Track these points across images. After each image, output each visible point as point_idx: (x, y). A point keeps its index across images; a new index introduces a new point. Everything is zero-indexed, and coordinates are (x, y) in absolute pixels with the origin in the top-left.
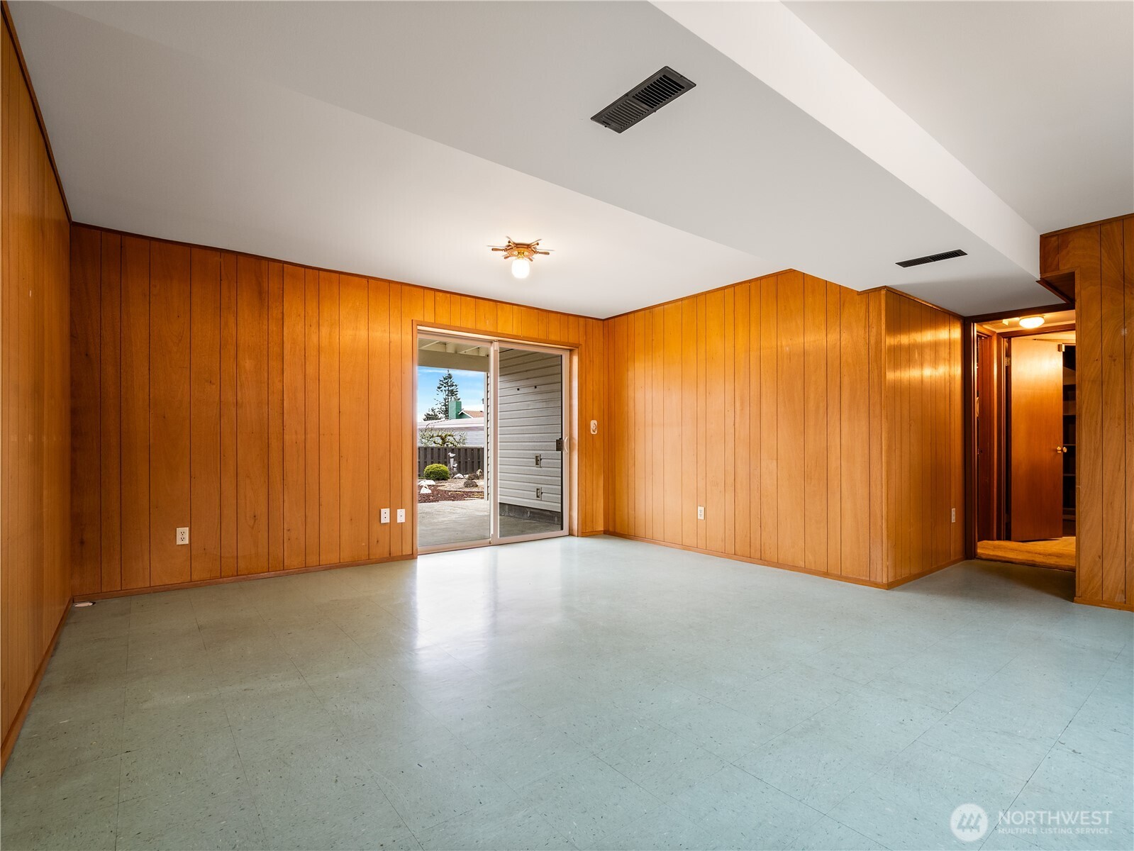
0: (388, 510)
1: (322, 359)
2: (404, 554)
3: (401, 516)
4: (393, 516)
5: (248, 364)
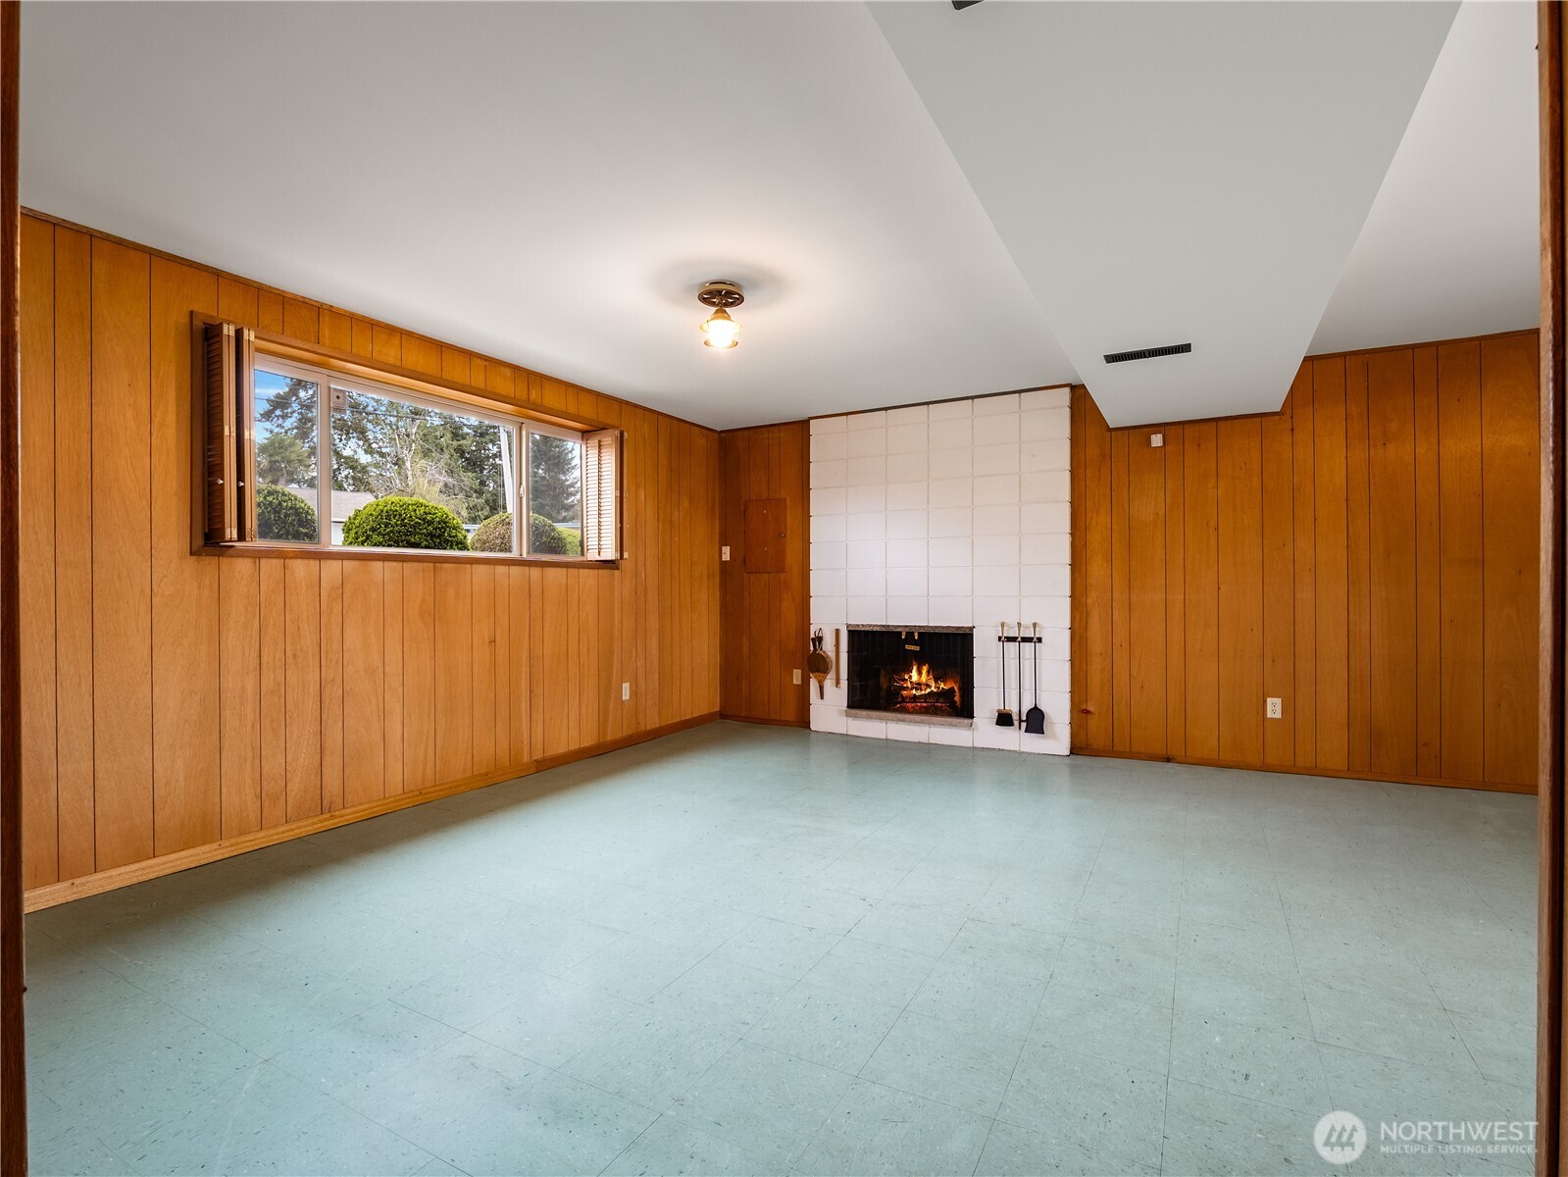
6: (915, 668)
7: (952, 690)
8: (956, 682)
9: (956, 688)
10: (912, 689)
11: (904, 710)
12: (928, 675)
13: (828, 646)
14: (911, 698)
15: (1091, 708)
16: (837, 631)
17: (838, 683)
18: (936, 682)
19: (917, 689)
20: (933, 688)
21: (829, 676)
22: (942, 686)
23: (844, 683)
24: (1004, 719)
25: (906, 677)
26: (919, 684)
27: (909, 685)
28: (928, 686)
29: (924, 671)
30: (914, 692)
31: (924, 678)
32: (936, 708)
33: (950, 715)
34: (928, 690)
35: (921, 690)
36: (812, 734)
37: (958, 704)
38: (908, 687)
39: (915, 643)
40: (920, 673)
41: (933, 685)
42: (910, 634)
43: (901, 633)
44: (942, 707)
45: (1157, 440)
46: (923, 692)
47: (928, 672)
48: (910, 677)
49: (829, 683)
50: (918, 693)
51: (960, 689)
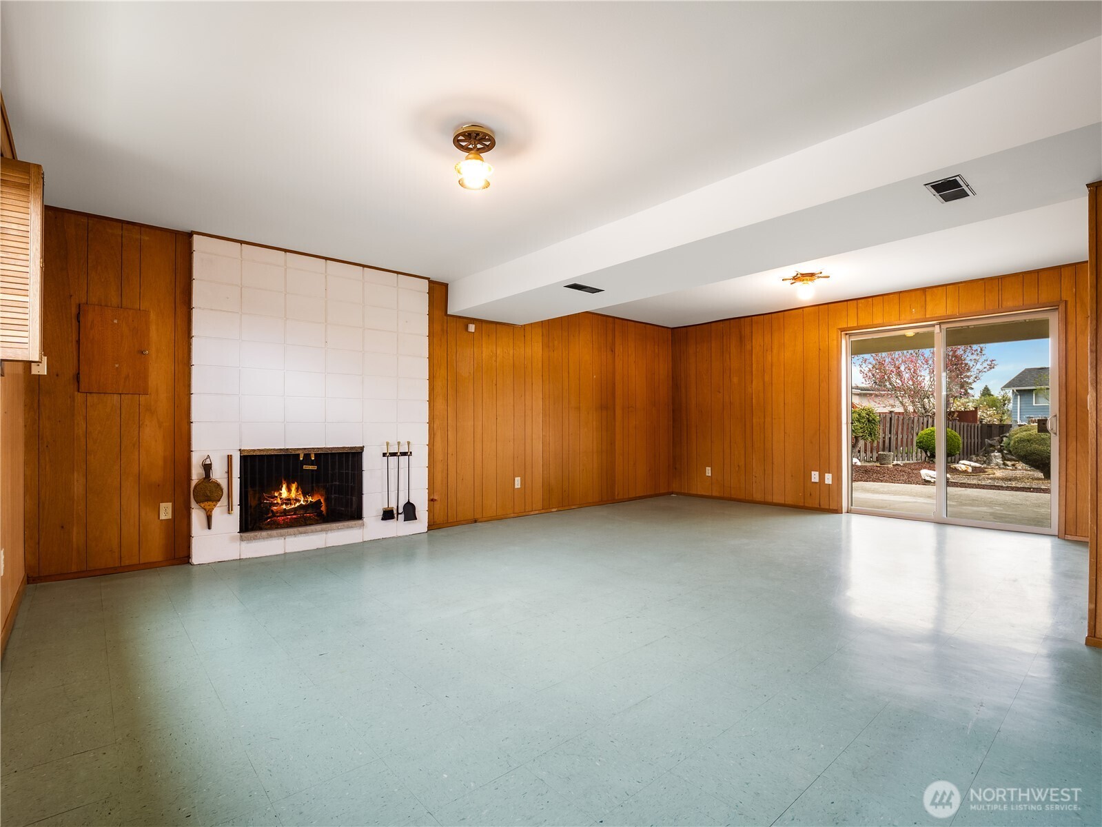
0: (817, 473)
1: (774, 370)
2: (831, 508)
3: (829, 479)
4: (822, 478)
5: (735, 380)
6: (284, 486)
7: (319, 502)
8: (322, 495)
9: (322, 501)
10: (282, 504)
11: (275, 526)
12: (297, 492)
13: (218, 474)
14: (281, 513)
15: (436, 498)
16: (230, 458)
17: (230, 509)
18: (304, 496)
19: (287, 504)
20: (302, 502)
21: (219, 504)
22: (310, 499)
23: (237, 509)
24: (388, 515)
25: (276, 494)
26: (289, 500)
27: (279, 501)
28: (298, 500)
29: (294, 487)
30: (284, 507)
31: (293, 494)
32: (305, 518)
33: (317, 522)
34: (298, 504)
35: (291, 504)
36: (195, 568)
37: (324, 512)
38: (277, 503)
39: (312, 463)
40: (289, 490)
41: (302, 499)
42: (307, 456)
43: (298, 455)
44: (310, 517)
45: (472, 328)
46: (293, 506)
47: (297, 489)
48: (280, 494)
49: (218, 512)
50: (289, 507)
51: (326, 500)
